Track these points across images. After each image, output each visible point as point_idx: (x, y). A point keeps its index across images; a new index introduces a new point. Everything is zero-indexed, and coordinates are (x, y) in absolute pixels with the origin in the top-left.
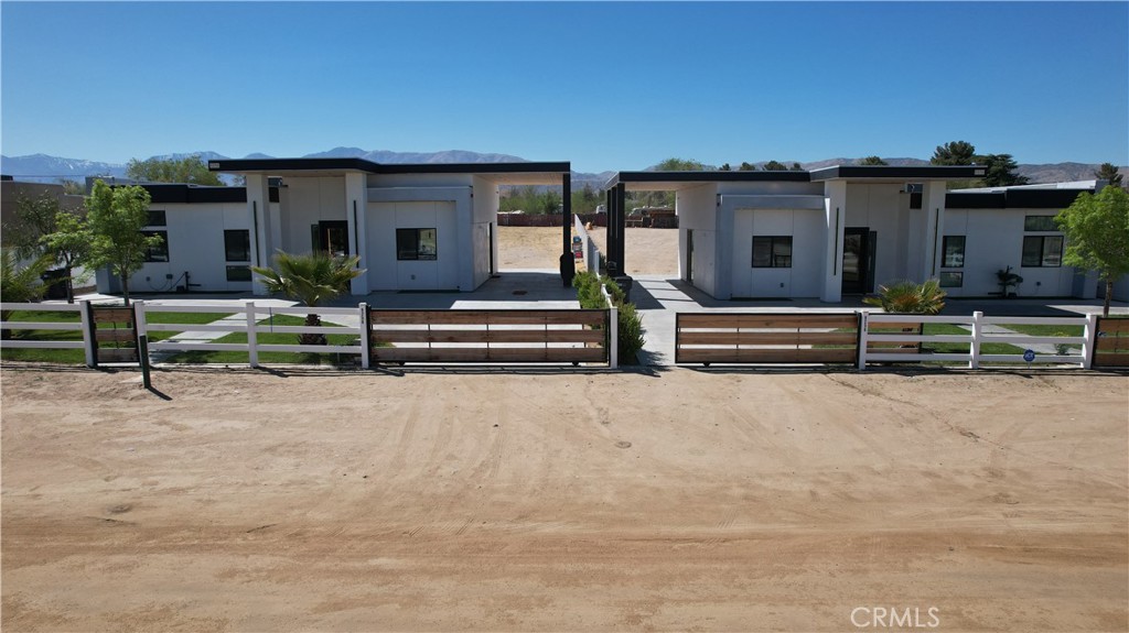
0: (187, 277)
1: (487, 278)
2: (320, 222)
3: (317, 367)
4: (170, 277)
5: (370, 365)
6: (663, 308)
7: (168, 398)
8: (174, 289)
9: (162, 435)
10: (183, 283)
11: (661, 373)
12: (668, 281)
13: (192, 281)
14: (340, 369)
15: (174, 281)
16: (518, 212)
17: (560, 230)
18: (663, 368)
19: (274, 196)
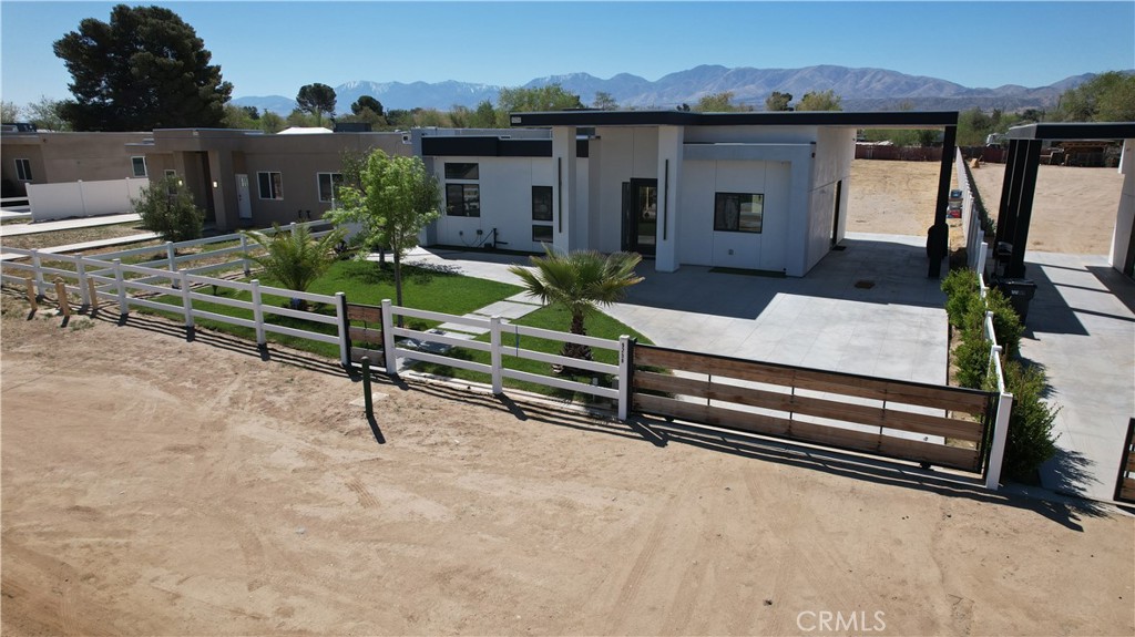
0: (496, 234)
1: (826, 249)
2: (632, 179)
3: (565, 406)
4: (480, 232)
5: (628, 416)
6: (1082, 331)
7: (381, 439)
8: (483, 246)
9: (345, 510)
10: (491, 240)
11: (1084, 520)
12: (1092, 270)
13: (500, 239)
14: (591, 416)
15: (484, 236)
16: (885, 143)
17: (936, 167)
18: (1087, 506)
19: (582, 150)
